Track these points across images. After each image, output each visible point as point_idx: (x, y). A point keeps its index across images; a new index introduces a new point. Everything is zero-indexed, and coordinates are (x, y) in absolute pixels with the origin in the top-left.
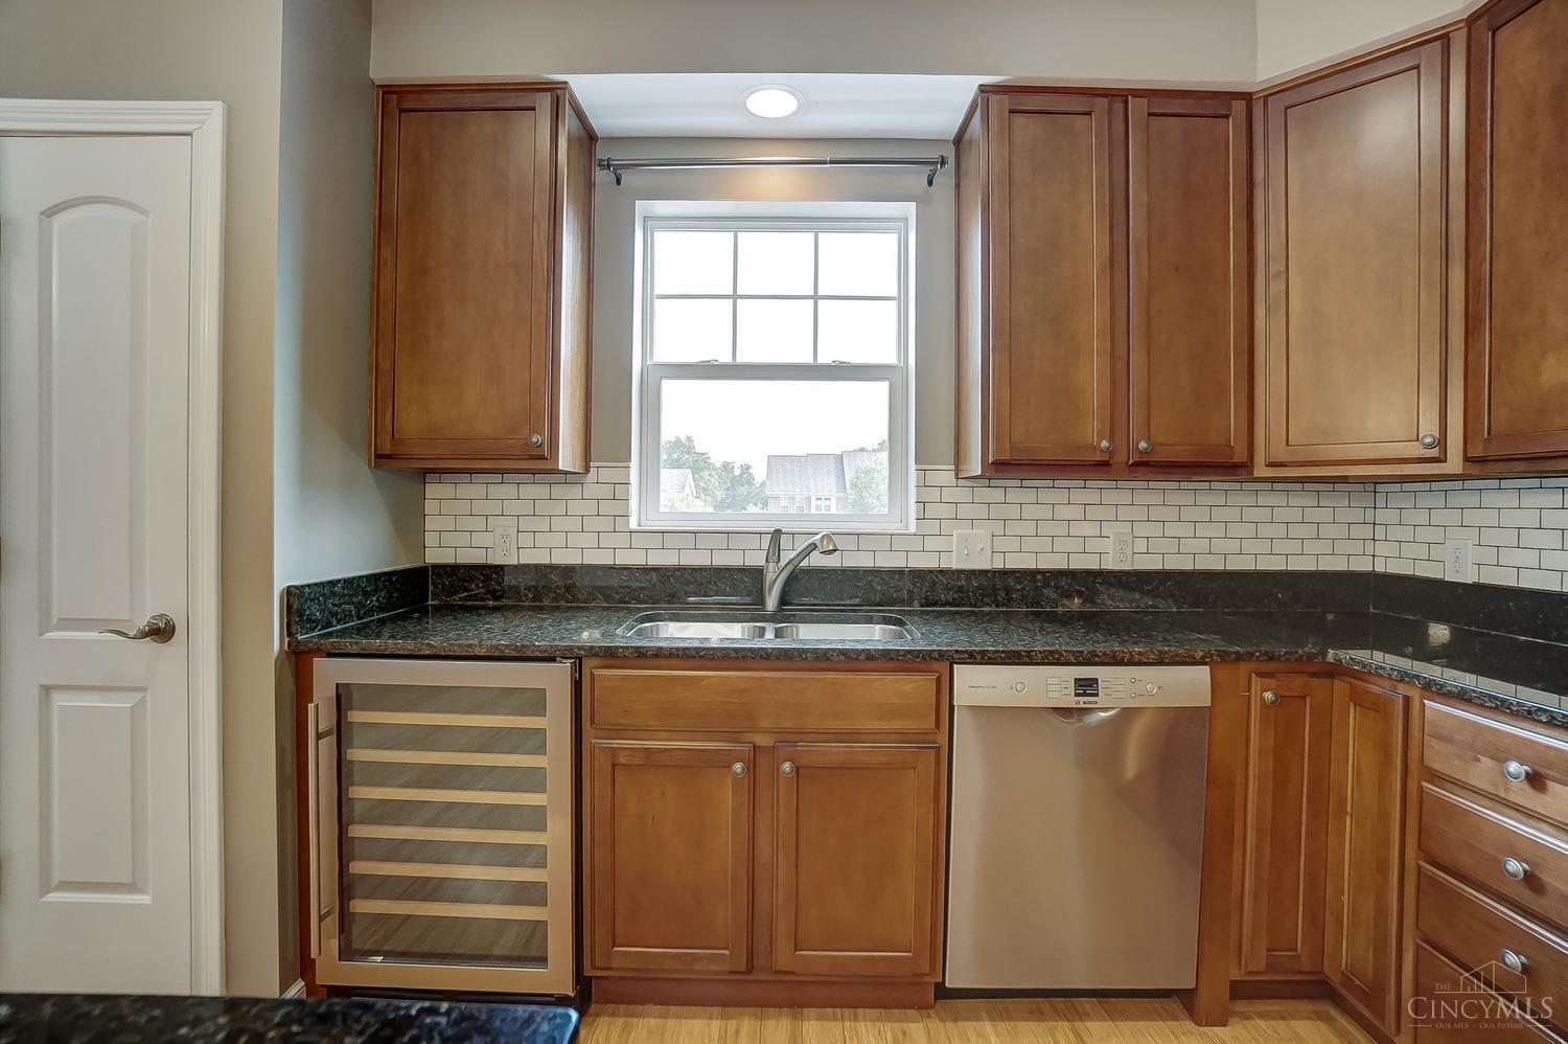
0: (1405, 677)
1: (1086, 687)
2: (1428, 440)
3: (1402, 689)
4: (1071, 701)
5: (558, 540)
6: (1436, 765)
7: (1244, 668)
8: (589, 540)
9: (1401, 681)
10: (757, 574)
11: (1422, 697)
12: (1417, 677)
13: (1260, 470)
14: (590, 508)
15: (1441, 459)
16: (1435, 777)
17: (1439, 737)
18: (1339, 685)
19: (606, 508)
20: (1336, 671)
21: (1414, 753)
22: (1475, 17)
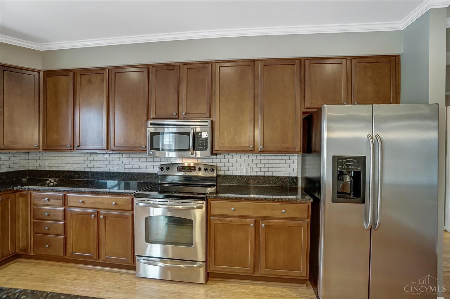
0: (30, 189)
2: (36, 145)
3: (30, 192)
6: (35, 203)
9: (29, 190)
11: (33, 192)
12: (32, 189)
15: (38, 149)
16: (36, 205)
17: (36, 198)
18: (18, 194)
20: (18, 190)
21: (32, 201)
22: (44, 72)
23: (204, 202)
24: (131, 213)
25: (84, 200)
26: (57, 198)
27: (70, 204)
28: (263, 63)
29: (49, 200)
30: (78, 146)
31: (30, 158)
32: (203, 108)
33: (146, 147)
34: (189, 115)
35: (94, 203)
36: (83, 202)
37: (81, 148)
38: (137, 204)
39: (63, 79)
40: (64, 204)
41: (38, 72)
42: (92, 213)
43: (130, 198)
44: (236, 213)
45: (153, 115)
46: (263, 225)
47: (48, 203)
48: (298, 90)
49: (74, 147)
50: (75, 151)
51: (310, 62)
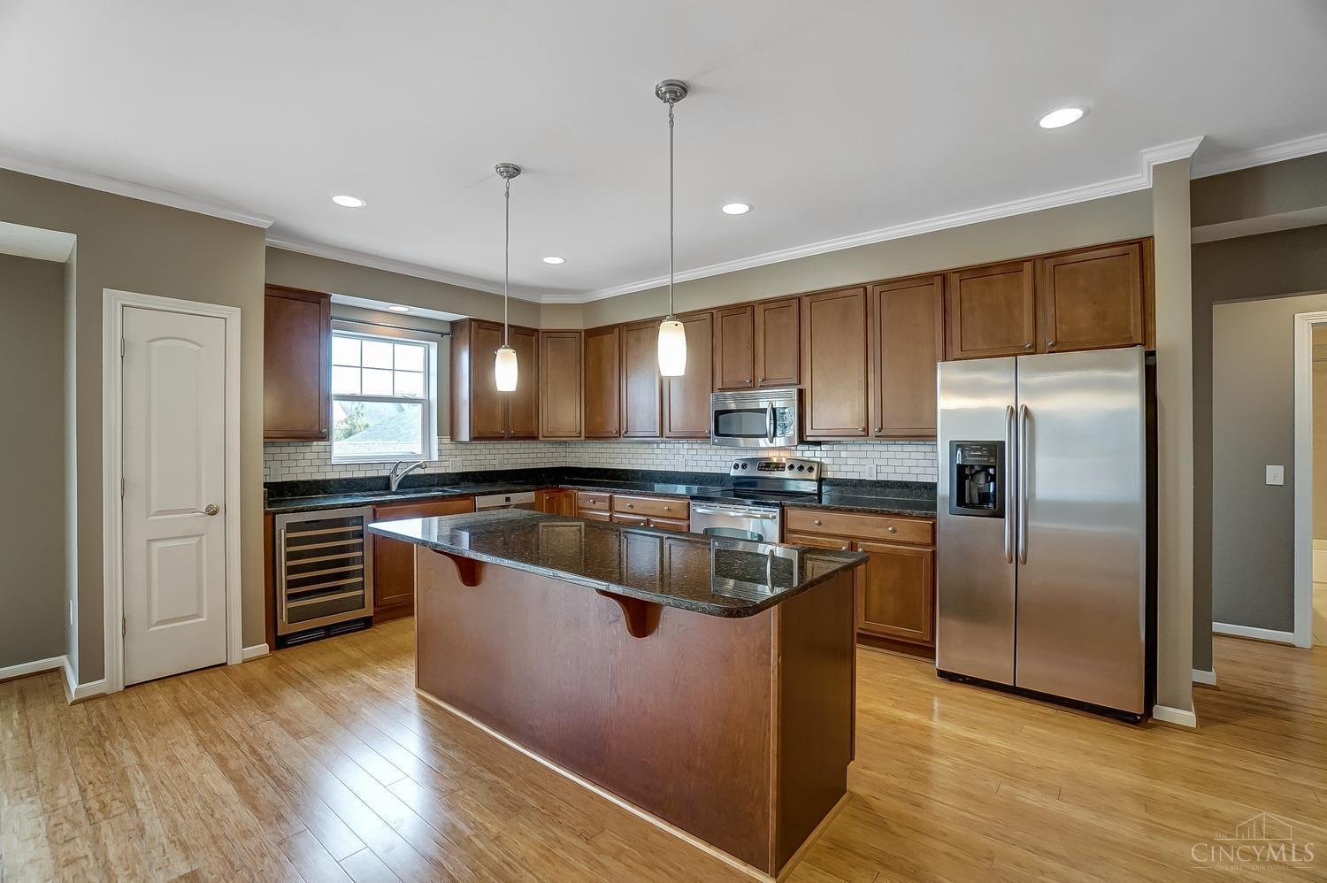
1: (508, 499)
2: (577, 432)
3: (573, 492)
4: (505, 504)
5: (300, 470)
6: (580, 505)
7: (542, 491)
8: (314, 469)
9: (572, 490)
10: (388, 479)
11: (578, 491)
13: (541, 438)
14: (315, 456)
15: (580, 437)
16: (581, 508)
18: (562, 494)
19: (321, 456)
20: (562, 490)
21: (576, 504)
22: (586, 331)
23: (778, 510)
24: (687, 522)
25: (632, 503)
26: (602, 499)
27: (617, 508)
28: (878, 289)
29: (594, 502)
30: (626, 433)
31: (569, 450)
32: (789, 370)
33: (710, 432)
34: (768, 383)
35: (644, 508)
36: (631, 506)
37: (629, 434)
38: (694, 510)
39: (607, 338)
40: (611, 509)
41: (579, 332)
42: (642, 521)
43: (686, 502)
44: (822, 529)
45: (718, 385)
46: (860, 550)
47: (594, 506)
48: (939, 329)
49: (620, 434)
50: (622, 439)
51: (961, 276)
